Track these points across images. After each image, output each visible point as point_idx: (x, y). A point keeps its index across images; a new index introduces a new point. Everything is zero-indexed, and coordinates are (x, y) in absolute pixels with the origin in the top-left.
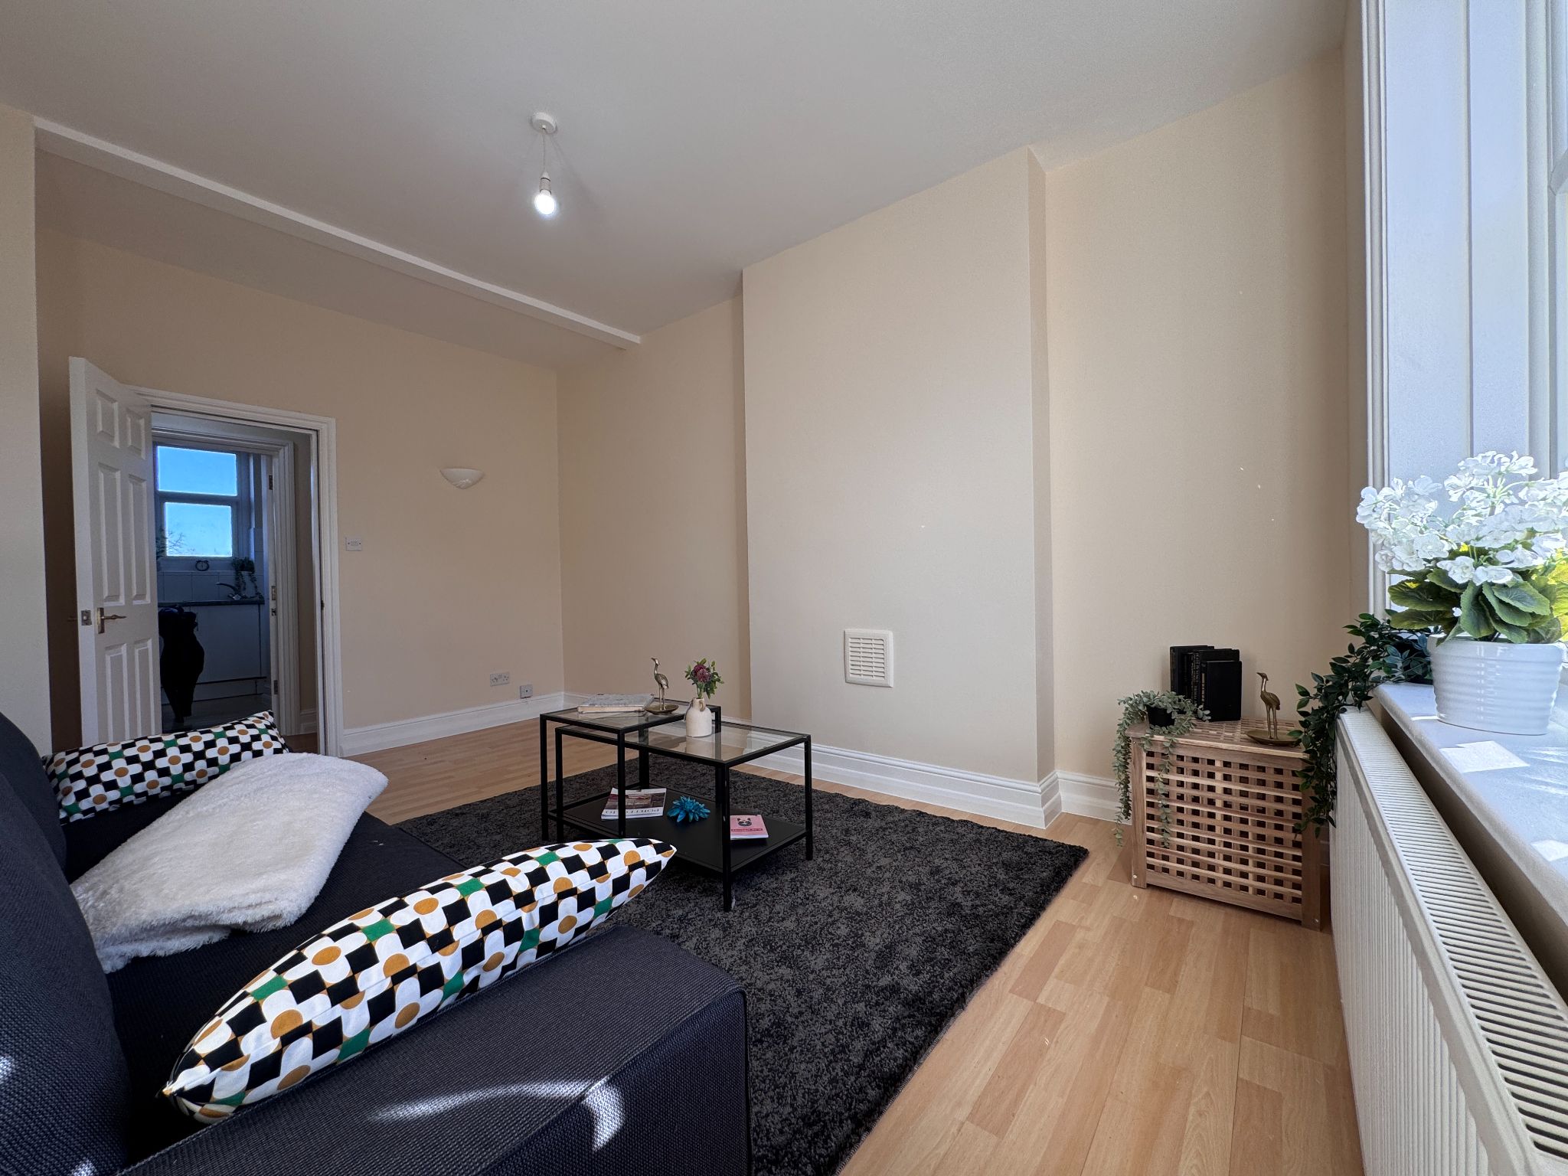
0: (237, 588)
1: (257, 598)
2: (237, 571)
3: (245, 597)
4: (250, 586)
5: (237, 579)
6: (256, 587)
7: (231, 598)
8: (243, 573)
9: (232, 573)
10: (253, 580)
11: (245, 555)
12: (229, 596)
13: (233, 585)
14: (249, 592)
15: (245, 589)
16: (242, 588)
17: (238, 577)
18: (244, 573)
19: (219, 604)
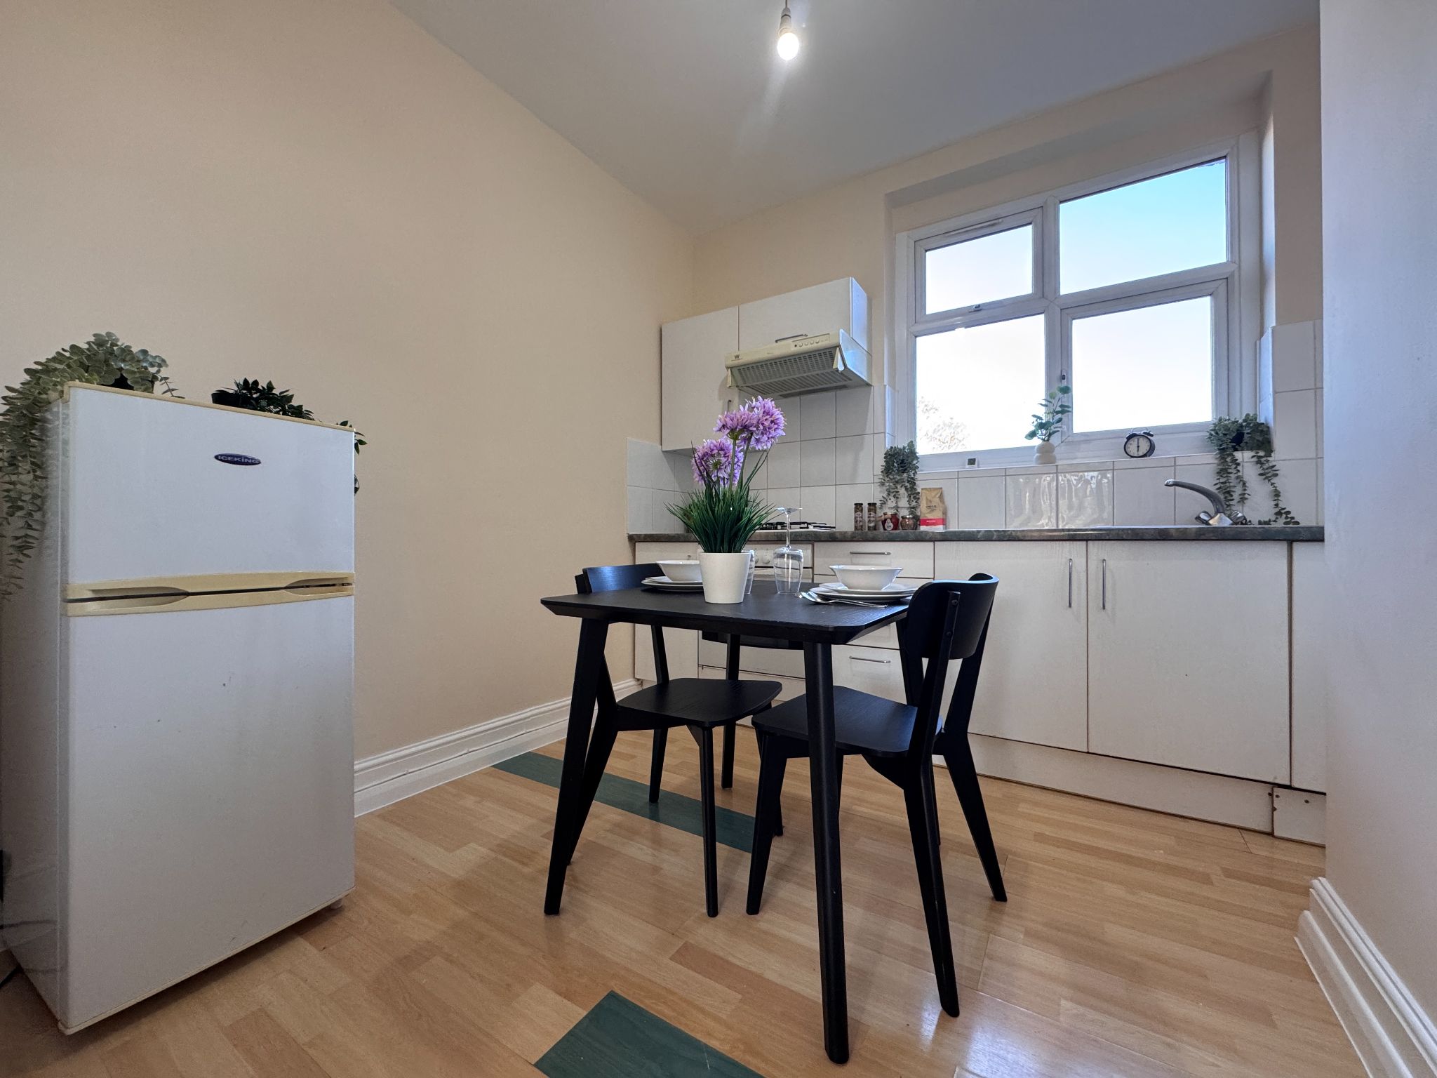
0: (1222, 498)
1: (1280, 524)
2: (1222, 450)
3: (1244, 521)
4: (1259, 493)
5: (1223, 472)
6: (1277, 494)
7: (1207, 523)
8: (1238, 455)
9: (1209, 459)
10: (1268, 474)
11: (1247, 410)
12: (1198, 518)
13: (1213, 489)
14: (1257, 509)
15: (1243, 499)
16: (1236, 496)
17: (1226, 467)
18: (1245, 456)
19: (1163, 536)
